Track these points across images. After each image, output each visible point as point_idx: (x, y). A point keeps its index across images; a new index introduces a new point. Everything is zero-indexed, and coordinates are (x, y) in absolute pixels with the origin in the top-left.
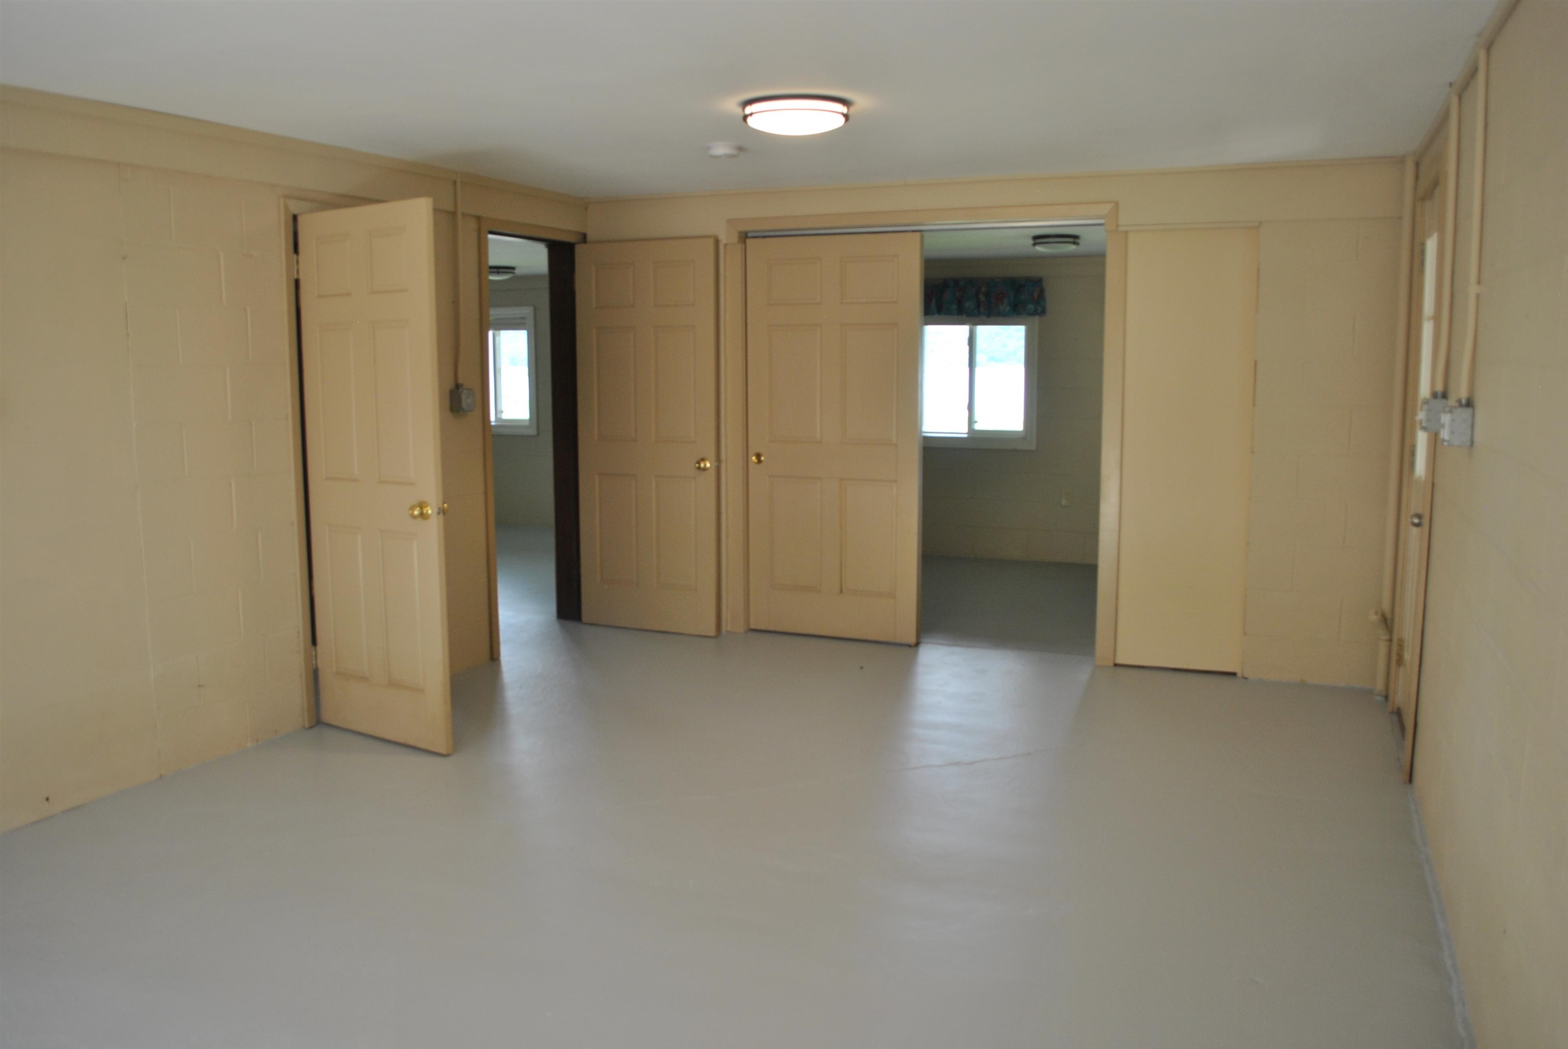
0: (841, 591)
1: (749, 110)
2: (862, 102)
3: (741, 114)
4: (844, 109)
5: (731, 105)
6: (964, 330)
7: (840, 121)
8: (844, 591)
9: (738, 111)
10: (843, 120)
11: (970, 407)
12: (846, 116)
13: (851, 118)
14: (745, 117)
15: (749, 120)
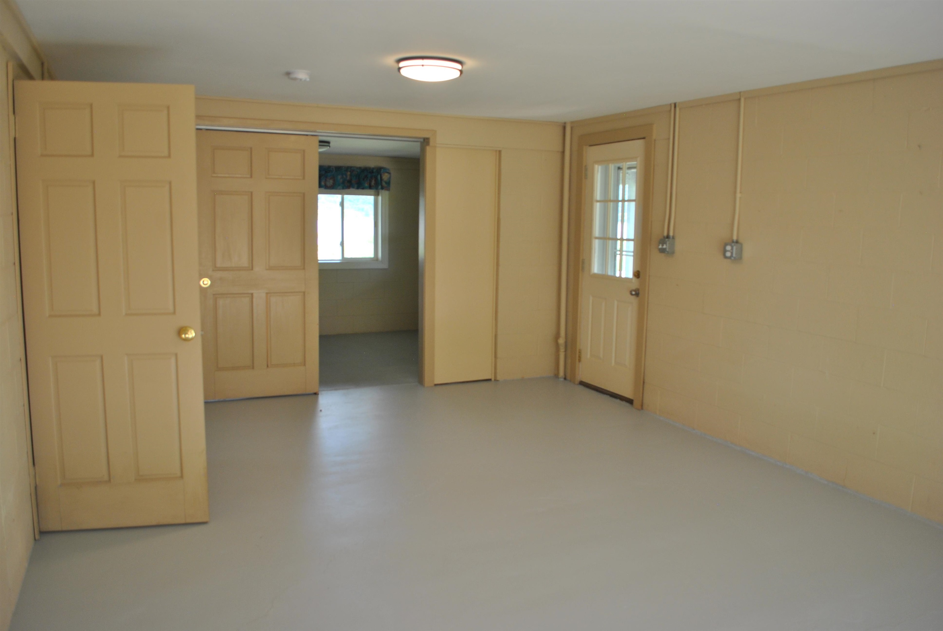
0: (268, 366)
1: (402, 64)
2: (470, 63)
3: (397, 67)
4: (459, 66)
5: (390, 60)
6: (338, 198)
7: (457, 74)
8: (269, 366)
9: (395, 65)
10: (459, 73)
11: (342, 244)
12: (461, 71)
13: (464, 72)
14: (399, 69)
15: (402, 71)
